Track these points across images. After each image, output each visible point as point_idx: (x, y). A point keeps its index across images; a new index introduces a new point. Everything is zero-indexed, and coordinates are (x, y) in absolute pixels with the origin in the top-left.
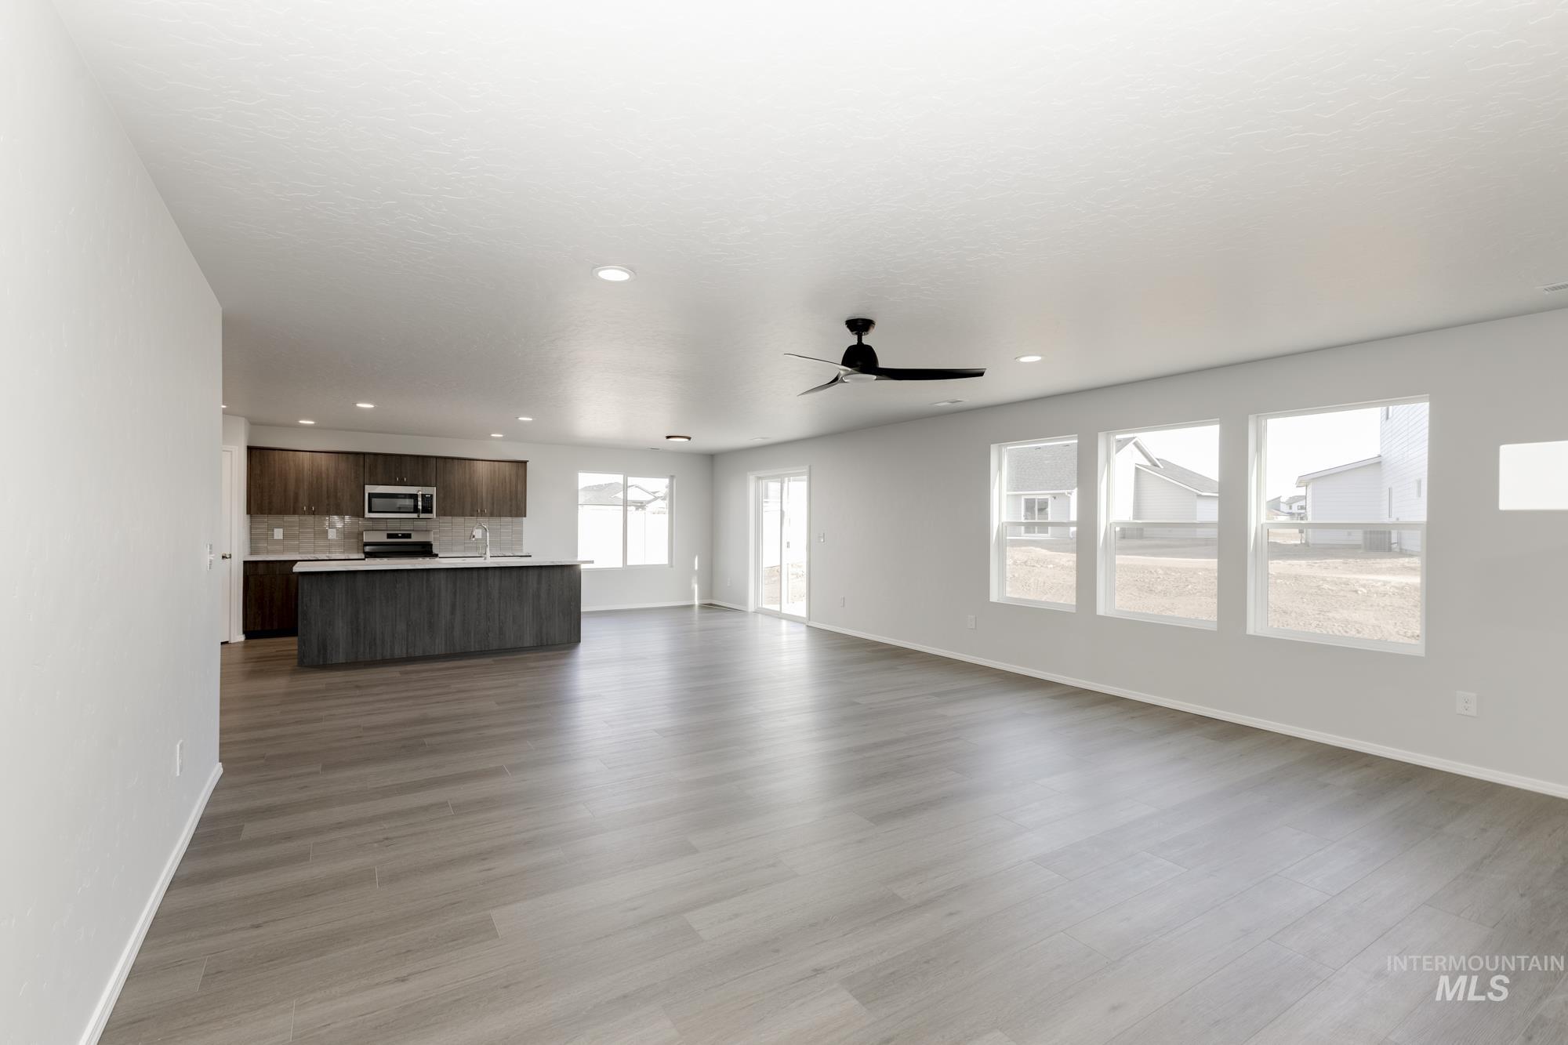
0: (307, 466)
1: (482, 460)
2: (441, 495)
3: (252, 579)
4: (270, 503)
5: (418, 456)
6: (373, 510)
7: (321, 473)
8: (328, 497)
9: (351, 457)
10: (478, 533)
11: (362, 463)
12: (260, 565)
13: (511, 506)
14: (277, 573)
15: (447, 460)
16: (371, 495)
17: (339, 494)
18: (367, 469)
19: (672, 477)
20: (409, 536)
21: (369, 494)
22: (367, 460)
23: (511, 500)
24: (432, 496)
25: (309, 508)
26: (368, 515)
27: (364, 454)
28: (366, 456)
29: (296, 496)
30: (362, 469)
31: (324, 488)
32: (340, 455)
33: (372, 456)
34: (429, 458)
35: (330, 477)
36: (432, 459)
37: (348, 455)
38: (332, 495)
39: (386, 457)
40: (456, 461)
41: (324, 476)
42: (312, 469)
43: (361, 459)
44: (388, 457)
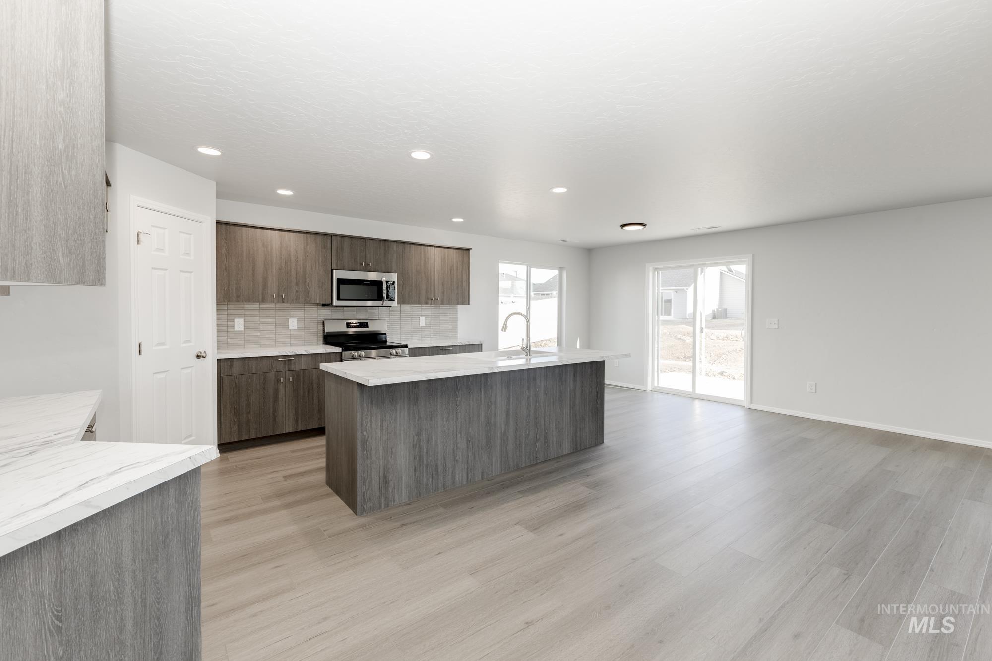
0: (275, 246)
1: (435, 247)
2: (401, 283)
3: (226, 381)
4: (238, 289)
5: (380, 240)
6: (341, 298)
7: (290, 255)
8: (297, 284)
9: (319, 238)
10: (423, 322)
11: (329, 245)
12: (235, 363)
13: (458, 293)
14: (254, 372)
15: (406, 245)
16: (340, 281)
17: (308, 280)
18: (334, 253)
19: (561, 269)
20: (366, 325)
21: (338, 280)
22: (334, 243)
23: (458, 287)
24: (394, 282)
25: (279, 295)
26: (336, 303)
27: (331, 235)
28: (334, 238)
29: (265, 280)
30: (329, 251)
31: (293, 273)
32: (308, 235)
33: (339, 238)
34: (390, 243)
35: (299, 260)
36: (392, 243)
37: (315, 236)
38: (301, 281)
39: (352, 240)
40: (413, 246)
41: (293, 258)
42: (281, 251)
43: (329, 241)
44: (353, 240)
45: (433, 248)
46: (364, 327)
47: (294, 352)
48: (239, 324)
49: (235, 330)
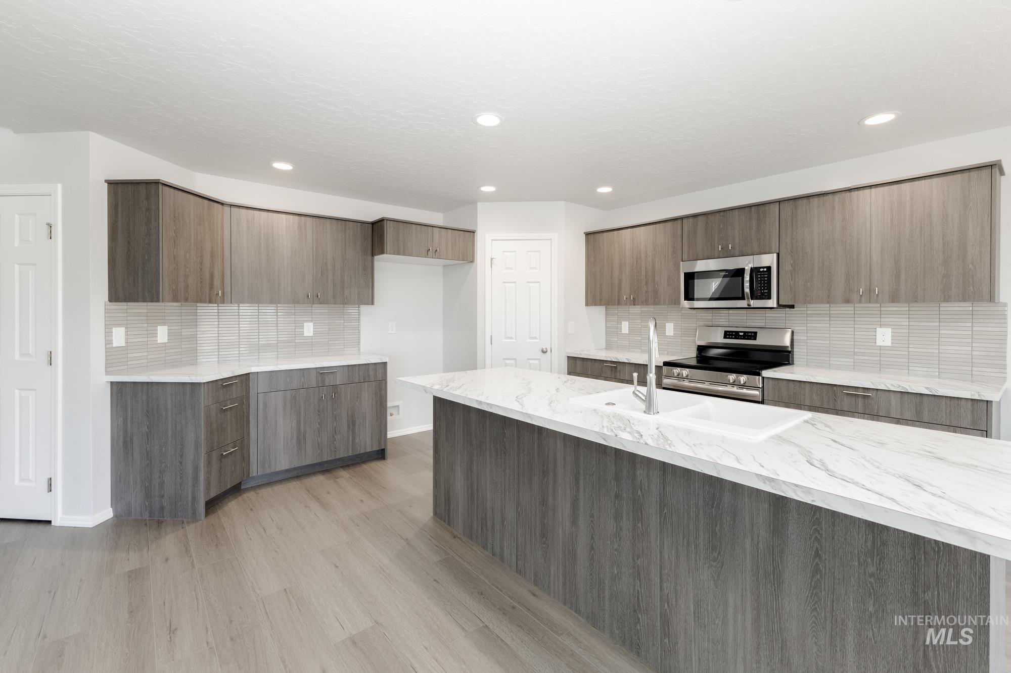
0: (628, 247)
1: (870, 187)
2: (785, 267)
5: (750, 206)
7: (640, 253)
8: (646, 284)
9: (669, 225)
11: (679, 232)
15: (800, 202)
18: (685, 240)
20: (753, 336)
22: (686, 227)
24: (769, 268)
28: (685, 221)
29: (620, 281)
30: (680, 239)
31: (643, 272)
33: (692, 219)
34: (767, 207)
35: (648, 257)
36: (772, 206)
37: (664, 224)
38: (650, 280)
39: (707, 218)
40: (816, 200)
41: (643, 255)
42: (633, 249)
43: (679, 226)
44: (709, 217)
45: (867, 191)
46: (750, 339)
47: (618, 359)
48: (625, 327)
49: (623, 332)
